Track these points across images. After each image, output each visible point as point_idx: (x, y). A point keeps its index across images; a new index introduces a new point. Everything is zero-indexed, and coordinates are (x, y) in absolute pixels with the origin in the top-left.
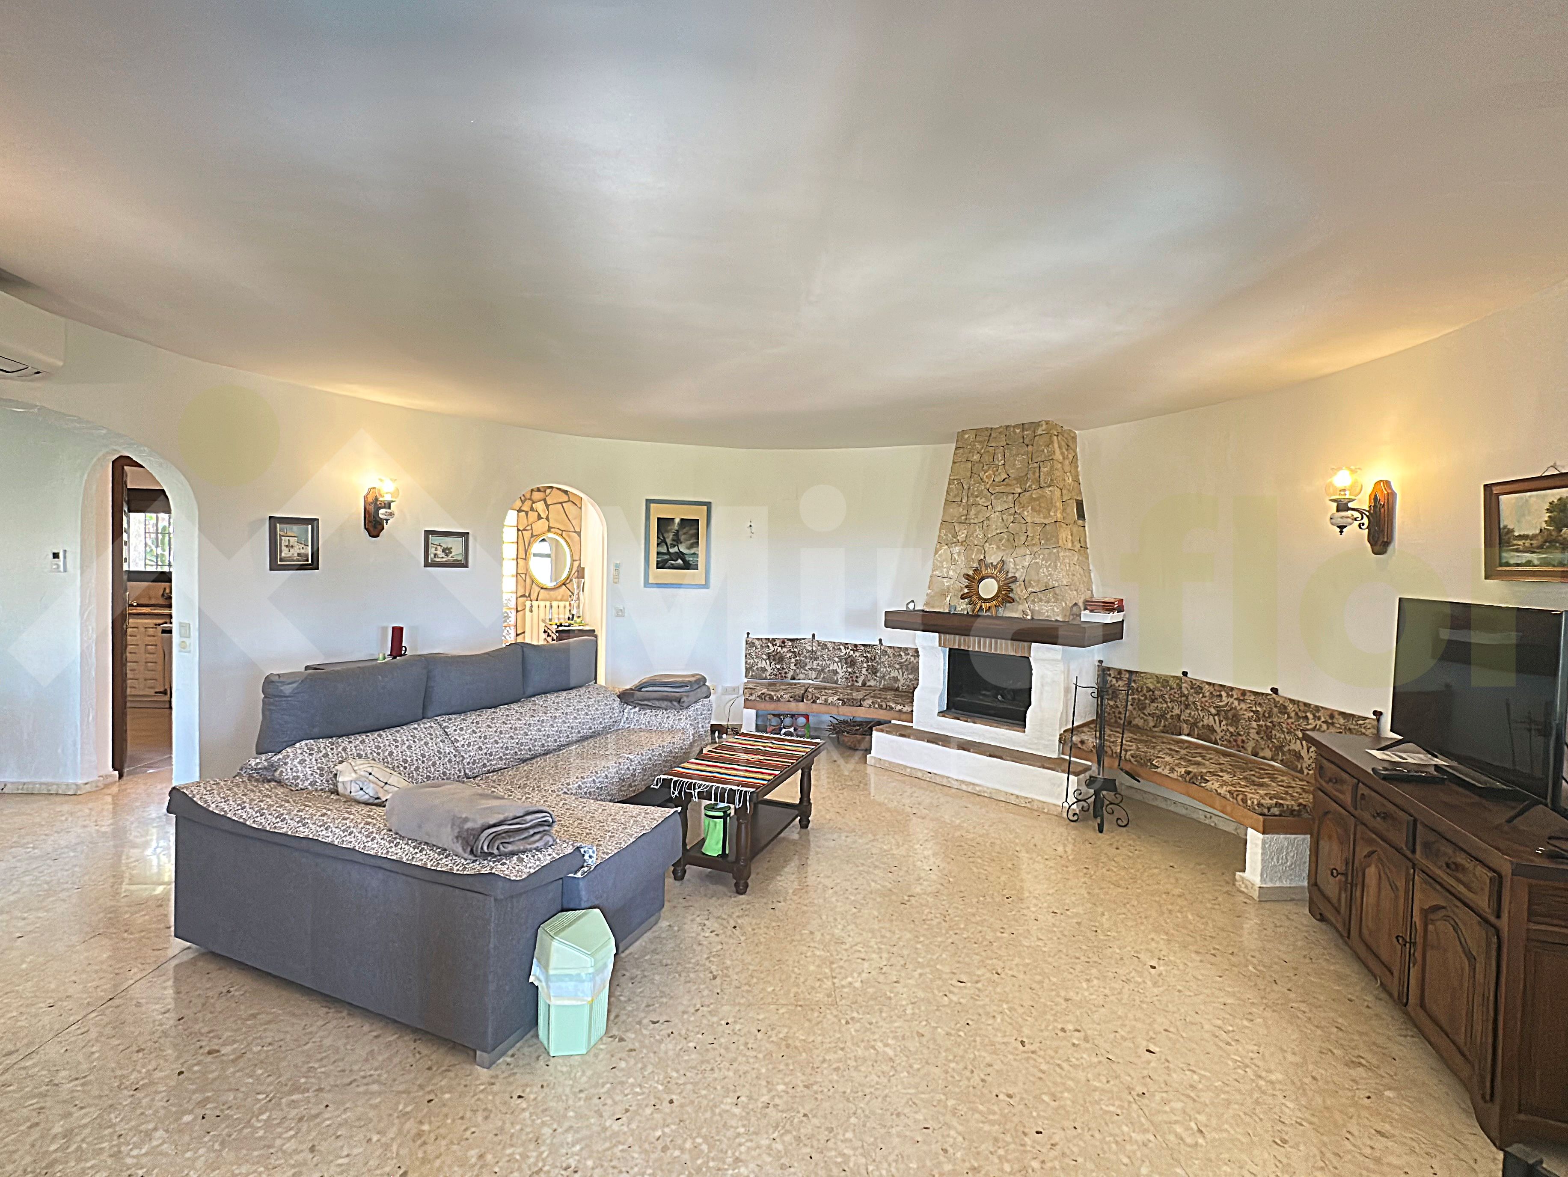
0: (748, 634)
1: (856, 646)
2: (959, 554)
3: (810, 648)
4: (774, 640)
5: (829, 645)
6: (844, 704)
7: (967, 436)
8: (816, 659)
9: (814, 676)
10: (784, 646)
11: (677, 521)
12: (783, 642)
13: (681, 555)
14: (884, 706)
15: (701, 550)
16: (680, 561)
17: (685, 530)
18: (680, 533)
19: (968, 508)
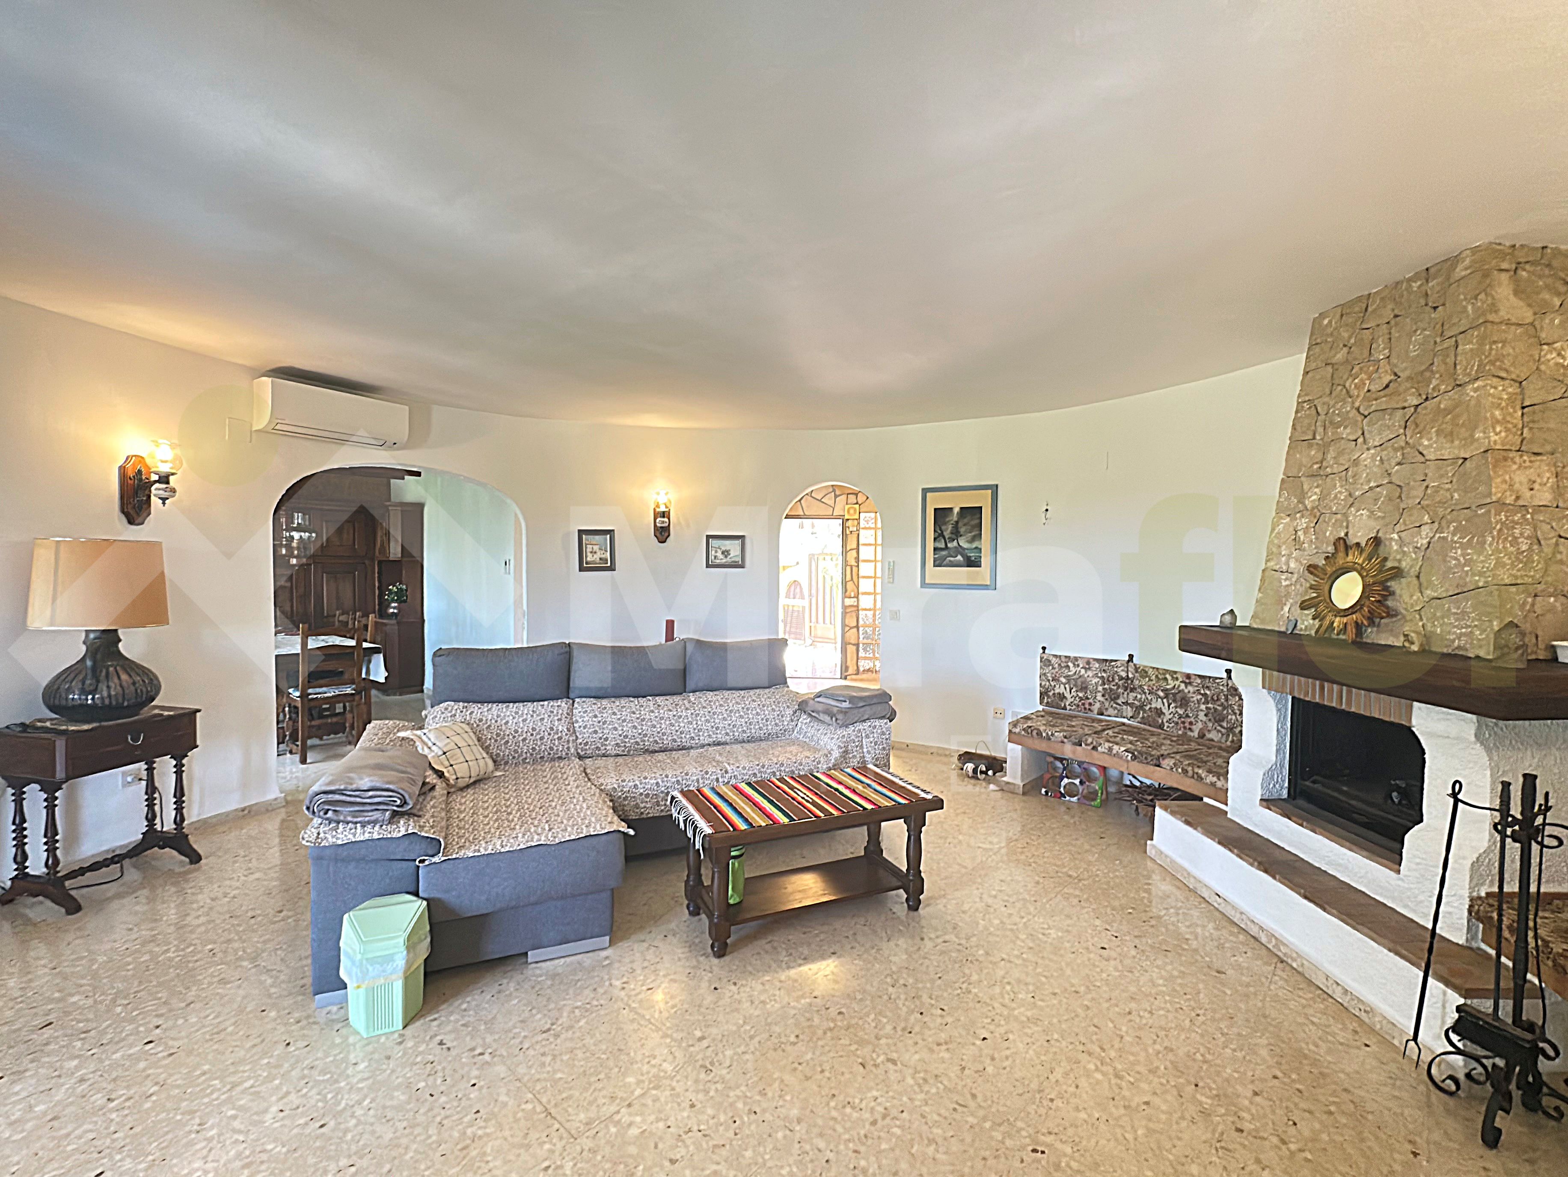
0: (1044, 648)
1: (1188, 676)
2: (1306, 531)
3: (1124, 674)
4: (1076, 659)
5: (1150, 672)
6: (1134, 758)
7: (1326, 322)
8: (1132, 690)
9: (1130, 714)
10: (1089, 668)
11: (956, 510)
12: (1088, 663)
13: (960, 550)
14: (1190, 773)
15: (985, 543)
16: (959, 558)
17: (966, 520)
18: (960, 524)
19: (1324, 448)
